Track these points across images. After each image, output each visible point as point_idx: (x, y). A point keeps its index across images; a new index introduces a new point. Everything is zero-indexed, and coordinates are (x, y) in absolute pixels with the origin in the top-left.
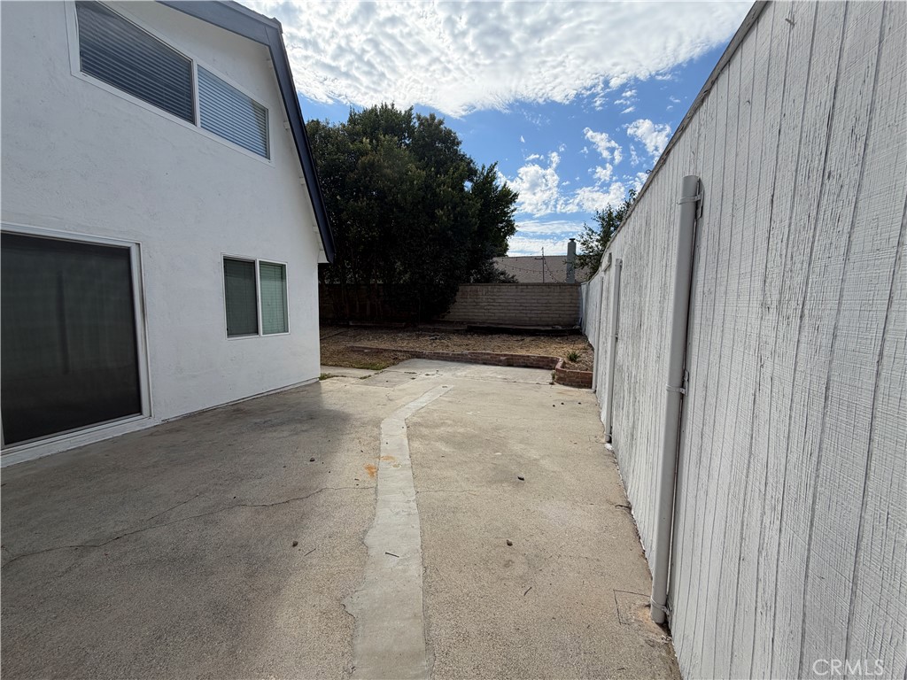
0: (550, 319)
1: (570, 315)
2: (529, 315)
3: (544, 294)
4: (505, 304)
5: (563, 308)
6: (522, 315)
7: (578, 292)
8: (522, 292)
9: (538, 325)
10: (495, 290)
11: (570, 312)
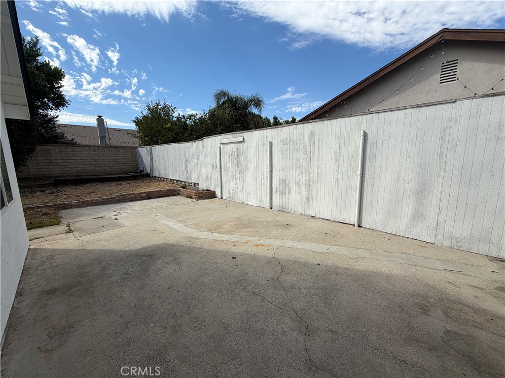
0: (120, 170)
1: (133, 166)
2: (104, 168)
3: (112, 153)
4: (81, 161)
5: (128, 162)
6: (97, 168)
7: (136, 152)
8: (94, 151)
9: (112, 174)
10: (69, 150)
11: (133, 164)
